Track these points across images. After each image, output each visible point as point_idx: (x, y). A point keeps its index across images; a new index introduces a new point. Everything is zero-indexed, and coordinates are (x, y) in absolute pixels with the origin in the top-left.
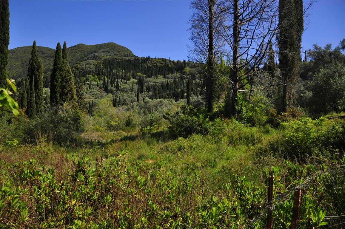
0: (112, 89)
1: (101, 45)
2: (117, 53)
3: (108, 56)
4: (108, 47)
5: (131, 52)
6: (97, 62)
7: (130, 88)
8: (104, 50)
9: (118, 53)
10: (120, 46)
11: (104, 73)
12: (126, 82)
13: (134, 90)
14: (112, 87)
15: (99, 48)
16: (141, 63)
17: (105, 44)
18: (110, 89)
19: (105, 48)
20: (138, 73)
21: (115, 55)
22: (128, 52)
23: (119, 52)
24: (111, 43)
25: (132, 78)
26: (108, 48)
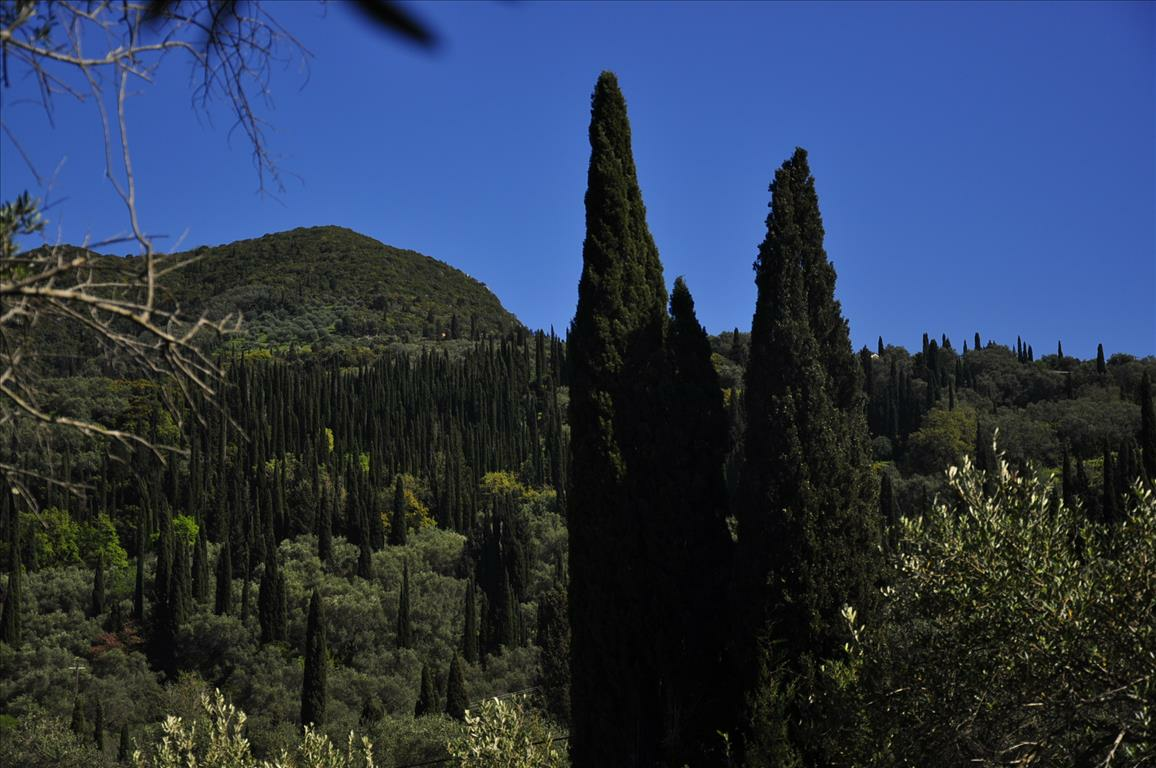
0: (216, 628)
1: (231, 251)
2: (367, 316)
3: (281, 338)
4: (292, 265)
5: (492, 303)
6: (136, 391)
7: (388, 613)
8: (256, 290)
9: (375, 317)
10: (394, 255)
11: (185, 490)
12: (364, 560)
13: (427, 628)
14: (218, 611)
15: (211, 280)
16: (535, 386)
17: (267, 246)
18: (198, 629)
19: (261, 280)
20: (489, 477)
21: (344, 329)
22: (461, 302)
23: (379, 305)
24: (317, 232)
25: (429, 524)
26: (290, 279)
